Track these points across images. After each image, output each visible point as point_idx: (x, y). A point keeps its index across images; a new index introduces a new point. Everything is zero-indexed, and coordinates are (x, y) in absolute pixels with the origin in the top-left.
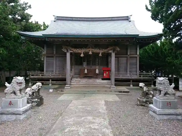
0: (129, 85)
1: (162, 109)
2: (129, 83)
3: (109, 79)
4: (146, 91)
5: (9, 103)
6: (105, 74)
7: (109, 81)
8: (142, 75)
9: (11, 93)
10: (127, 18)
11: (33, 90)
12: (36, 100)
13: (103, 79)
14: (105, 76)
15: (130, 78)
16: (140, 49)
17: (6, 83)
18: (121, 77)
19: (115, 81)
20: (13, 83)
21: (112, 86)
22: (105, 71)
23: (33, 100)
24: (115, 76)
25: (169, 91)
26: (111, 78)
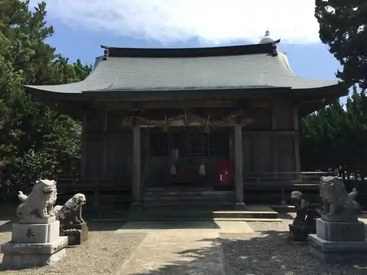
1: (331, 240)
4: (306, 208)
5: (27, 232)
6: (221, 176)
7: (232, 192)
9: (31, 213)
11: (67, 209)
14: (221, 179)
17: (20, 192)
20: (34, 192)
23: (68, 230)
25: (346, 204)
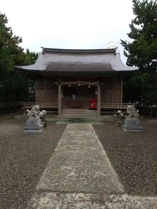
0: (113, 114)
2: (113, 112)
3: (96, 109)
6: (92, 104)
7: (96, 111)
8: (124, 106)
10: (112, 51)
12: (43, 122)
13: (90, 109)
14: (92, 106)
15: (114, 108)
16: (123, 81)
18: (106, 107)
19: (101, 111)
21: (98, 115)
22: (92, 102)
24: (101, 106)
26: (97, 108)
